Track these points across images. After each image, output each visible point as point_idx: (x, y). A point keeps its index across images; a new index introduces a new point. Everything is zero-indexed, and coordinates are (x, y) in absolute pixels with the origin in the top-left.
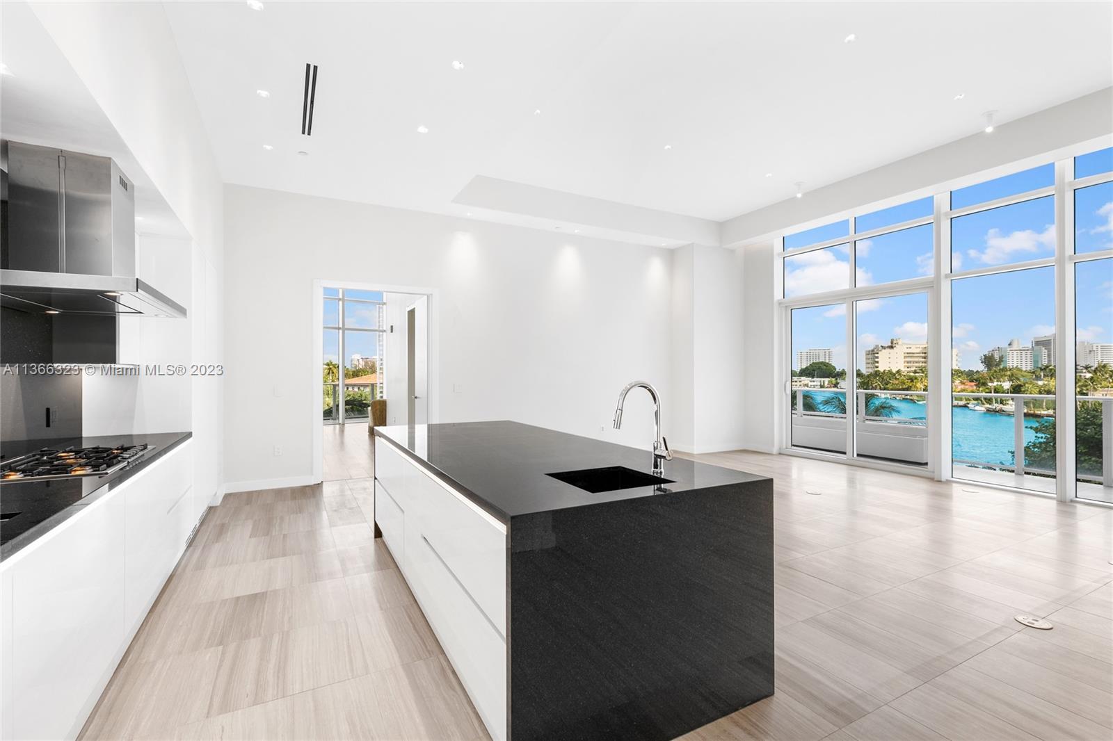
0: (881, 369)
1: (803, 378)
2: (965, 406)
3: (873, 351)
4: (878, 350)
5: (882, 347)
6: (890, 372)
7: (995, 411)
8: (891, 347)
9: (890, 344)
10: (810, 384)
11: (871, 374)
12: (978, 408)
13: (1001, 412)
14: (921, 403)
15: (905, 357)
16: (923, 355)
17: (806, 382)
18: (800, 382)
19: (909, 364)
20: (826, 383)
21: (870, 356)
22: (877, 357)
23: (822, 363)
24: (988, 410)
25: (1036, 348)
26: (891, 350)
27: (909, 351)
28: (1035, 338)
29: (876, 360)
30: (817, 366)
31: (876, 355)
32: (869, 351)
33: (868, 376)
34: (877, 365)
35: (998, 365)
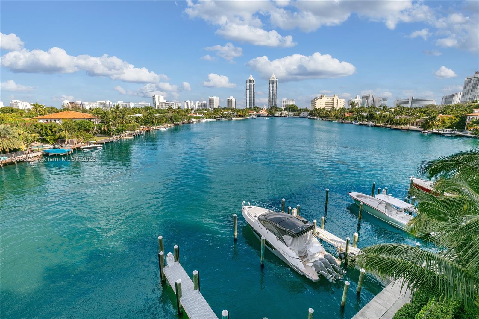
0: (317, 108)
1: (286, 112)
2: (351, 123)
3: (314, 100)
4: (316, 100)
5: (318, 98)
6: (320, 109)
7: (363, 125)
8: (321, 98)
9: (321, 97)
10: (289, 114)
11: (313, 110)
12: (356, 124)
13: (365, 125)
14: (334, 122)
15: (326, 103)
16: (332, 102)
17: (287, 113)
18: (285, 113)
19: (327, 106)
20: (295, 114)
21: (313, 102)
22: (316, 103)
23: (293, 105)
24: (360, 124)
25: (364, 99)
26: (321, 100)
27: (328, 100)
28: (363, 95)
29: (316, 104)
30: (291, 106)
31: (316, 102)
32: (313, 100)
33: (312, 111)
34: (315, 106)
35: (356, 106)
